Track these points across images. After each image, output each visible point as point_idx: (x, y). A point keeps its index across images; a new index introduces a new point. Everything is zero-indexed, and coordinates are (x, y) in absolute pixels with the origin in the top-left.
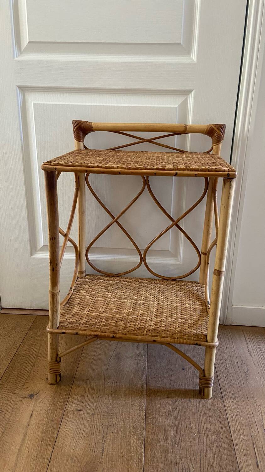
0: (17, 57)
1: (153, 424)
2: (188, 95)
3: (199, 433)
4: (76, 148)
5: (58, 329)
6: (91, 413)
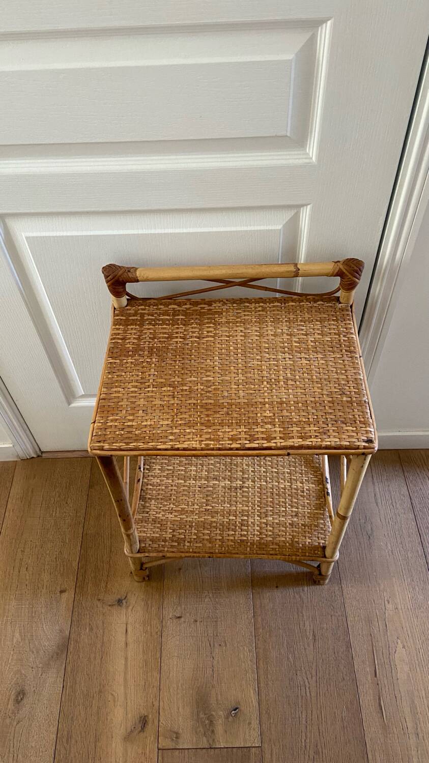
2: (301, 208)
5: (138, 552)
6: (192, 620)
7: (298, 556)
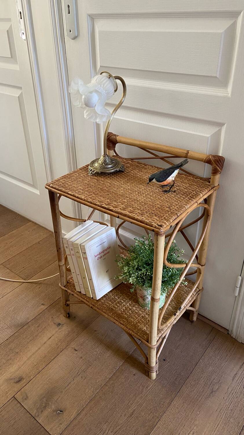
1: (108, 388)
2: (222, 126)
6: (80, 356)
7: (134, 332)
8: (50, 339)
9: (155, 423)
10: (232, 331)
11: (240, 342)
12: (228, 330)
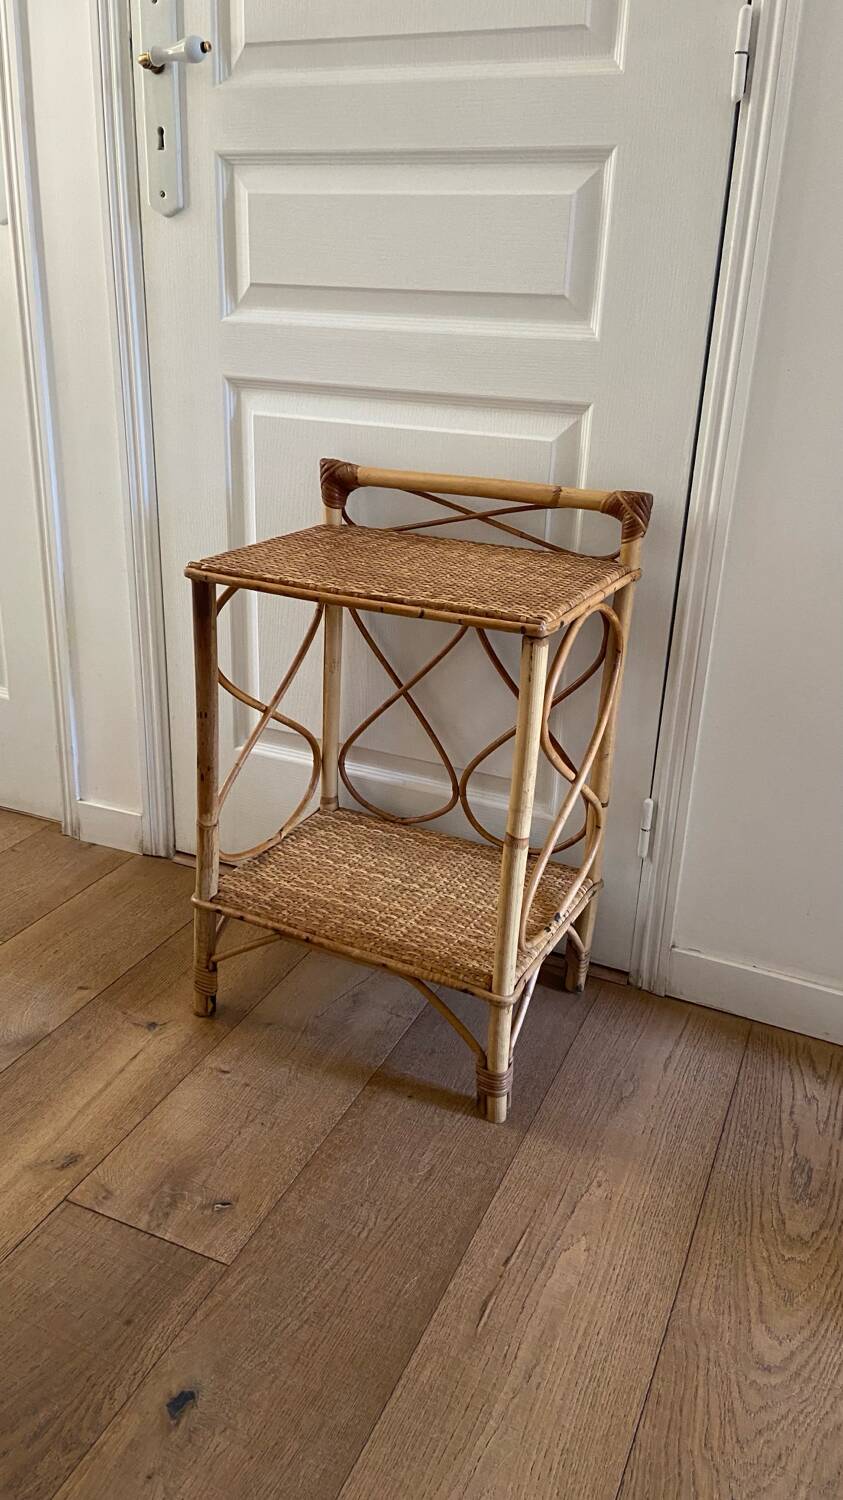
0: (227, 315)
1: (347, 1134)
2: (582, 414)
3: (430, 1173)
4: (322, 521)
5: (211, 901)
6: (243, 1082)
8: (137, 1060)
9: (496, 1183)
10: (638, 971)
11: (663, 995)
12: (627, 974)
